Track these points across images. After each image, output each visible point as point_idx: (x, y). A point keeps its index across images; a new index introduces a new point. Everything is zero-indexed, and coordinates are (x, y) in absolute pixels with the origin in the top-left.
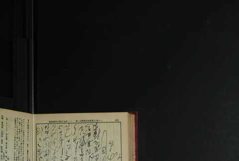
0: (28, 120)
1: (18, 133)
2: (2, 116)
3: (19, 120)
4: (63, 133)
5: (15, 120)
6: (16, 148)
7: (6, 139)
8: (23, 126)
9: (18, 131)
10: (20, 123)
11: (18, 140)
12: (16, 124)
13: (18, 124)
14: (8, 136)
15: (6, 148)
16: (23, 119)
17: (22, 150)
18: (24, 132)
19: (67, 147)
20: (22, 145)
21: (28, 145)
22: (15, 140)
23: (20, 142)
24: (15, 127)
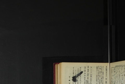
0: (107, 66)
1: (99, 73)
2: (88, 66)
3: (99, 67)
4: (120, 72)
5: (97, 67)
6: (98, 81)
7: (91, 77)
8: (102, 70)
9: (99, 72)
10: (100, 69)
11: (99, 77)
12: (98, 69)
13: (99, 69)
14: (92, 75)
15: (91, 81)
16: (102, 66)
17: (102, 82)
18: (103, 73)
19: (122, 79)
20: (102, 79)
21: (106, 79)
22: (97, 77)
23: (100, 78)
24: (97, 71)
